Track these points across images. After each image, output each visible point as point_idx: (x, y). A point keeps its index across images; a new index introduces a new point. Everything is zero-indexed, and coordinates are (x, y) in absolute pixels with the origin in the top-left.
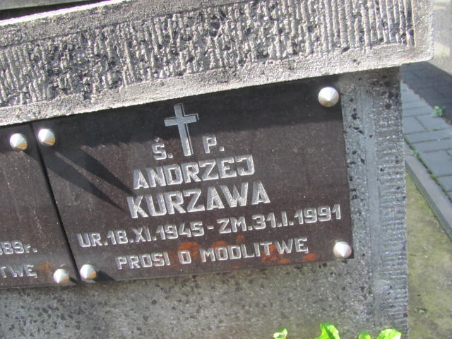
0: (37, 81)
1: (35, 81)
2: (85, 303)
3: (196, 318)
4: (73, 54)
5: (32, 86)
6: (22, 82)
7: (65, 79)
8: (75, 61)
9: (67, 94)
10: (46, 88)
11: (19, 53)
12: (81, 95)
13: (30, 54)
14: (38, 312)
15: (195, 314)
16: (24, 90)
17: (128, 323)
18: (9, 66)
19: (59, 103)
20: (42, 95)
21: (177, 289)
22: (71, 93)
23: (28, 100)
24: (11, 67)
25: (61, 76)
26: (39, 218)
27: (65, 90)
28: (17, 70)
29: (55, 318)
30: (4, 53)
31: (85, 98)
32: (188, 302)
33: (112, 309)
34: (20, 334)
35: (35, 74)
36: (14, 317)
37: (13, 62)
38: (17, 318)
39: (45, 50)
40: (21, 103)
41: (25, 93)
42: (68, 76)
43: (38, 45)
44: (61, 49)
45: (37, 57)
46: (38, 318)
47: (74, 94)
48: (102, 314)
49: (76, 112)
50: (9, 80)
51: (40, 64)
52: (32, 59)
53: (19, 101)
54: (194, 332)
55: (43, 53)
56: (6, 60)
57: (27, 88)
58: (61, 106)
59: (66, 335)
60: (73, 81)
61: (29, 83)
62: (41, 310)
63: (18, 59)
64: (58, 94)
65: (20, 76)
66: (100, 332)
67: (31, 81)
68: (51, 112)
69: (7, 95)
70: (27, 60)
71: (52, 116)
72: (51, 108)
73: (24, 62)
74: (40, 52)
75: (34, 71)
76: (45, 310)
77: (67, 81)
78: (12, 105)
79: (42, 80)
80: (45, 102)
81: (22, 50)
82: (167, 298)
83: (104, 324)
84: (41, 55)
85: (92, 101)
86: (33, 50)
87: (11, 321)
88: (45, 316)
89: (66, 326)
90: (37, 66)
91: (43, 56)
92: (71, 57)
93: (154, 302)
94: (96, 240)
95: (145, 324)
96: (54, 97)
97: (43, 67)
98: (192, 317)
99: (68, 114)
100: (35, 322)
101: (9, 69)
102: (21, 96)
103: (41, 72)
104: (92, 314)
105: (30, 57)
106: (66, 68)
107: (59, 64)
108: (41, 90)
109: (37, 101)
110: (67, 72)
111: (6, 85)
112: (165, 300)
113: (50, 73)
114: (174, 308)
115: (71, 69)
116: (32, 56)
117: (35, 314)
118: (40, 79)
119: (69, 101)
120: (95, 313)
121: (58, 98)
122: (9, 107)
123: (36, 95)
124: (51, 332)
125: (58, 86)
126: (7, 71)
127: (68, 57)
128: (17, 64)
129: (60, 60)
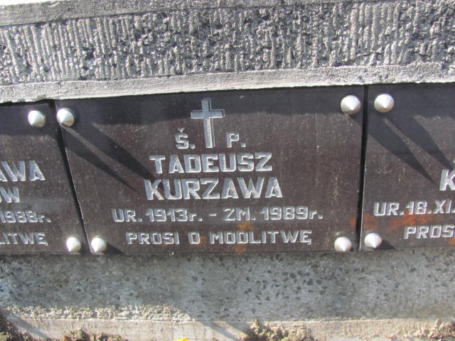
0: (397, 43)
1: (395, 43)
2: (341, 269)
3: (447, 286)
4: (450, 20)
5: (390, 47)
6: (380, 42)
7: (429, 46)
8: (448, 28)
9: (424, 60)
10: (404, 52)
11: (389, 11)
12: (440, 64)
13: (400, 13)
14: (284, 277)
15: (448, 282)
16: (379, 50)
17: (377, 290)
18: (371, 23)
19: (412, 70)
20: (396, 59)
21: (441, 258)
22: (430, 61)
23: (378, 62)
24: (373, 24)
25: (426, 41)
26: (339, 184)
27: (424, 57)
28: (379, 28)
29: (301, 283)
30: (371, 8)
31: (444, 67)
32: (446, 271)
33: (367, 276)
34: (254, 297)
35: (399, 35)
36: (255, 280)
37: (378, 19)
38: (258, 282)
39: (419, 12)
40: (370, 64)
41: (378, 54)
42: (434, 42)
43: (414, 6)
44: (439, 13)
45: (408, 17)
46: (282, 282)
47: (433, 63)
48: (354, 281)
49: (428, 81)
50: (365, 38)
51: (408, 26)
52: (401, 19)
53: (367, 62)
54: (439, 299)
55: (417, 14)
56: (371, 16)
57: (383, 49)
58: (413, 72)
59: (305, 300)
60: (438, 48)
61: (387, 44)
62: (289, 276)
63: (386, 16)
64: (414, 59)
65: (381, 35)
66: (344, 297)
67: (391, 43)
68: (400, 78)
69: (356, 54)
70: (395, 20)
71: (400, 81)
72: (401, 73)
73: (392, 21)
74: (413, 13)
75: (398, 32)
76: (293, 276)
77: (431, 47)
78: (358, 65)
79: (403, 43)
80: (398, 66)
81: (394, 8)
82: (427, 266)
83: (352, 290)
84: (413, 15)
85: (449, 72)
86: (406, 9)
87: (250, 285)
88: (292, 281)
89: (310, 291)
90: (404, 28)
91: (416, 17)
92: (447, 23)
93: (413, 270)
94: (392, 209)
95: (394, 290)
96: (409, 63)
97: (410, 30)
98: (444, 285)
99: (418, 82)
100: (278, 286)
101: (370, 27)
102: (372, 57)
103: (406, 34)
104: (344, 280)
105: (400, 16)
106: (436, 34)
107: (429, 29)
108: (398, 53)
109: (389, 64)
110: (435, 38)
111: (360, 43)
112: (424, 268)
113: (416, 37)
114: (429, 276)
115: (440, 35)
116: (403, 16)
117: (280, 279)
118: (401, 42)
119: (424, 69)
120: (347, 279)
121: (413, 64)
122: (354, 66)
123: (390, 58)
124: (290, 297)
125: (419, 51)
126: (367, 28)
127: (443, 23)
128: (382, 22)
129: (431, 24)
